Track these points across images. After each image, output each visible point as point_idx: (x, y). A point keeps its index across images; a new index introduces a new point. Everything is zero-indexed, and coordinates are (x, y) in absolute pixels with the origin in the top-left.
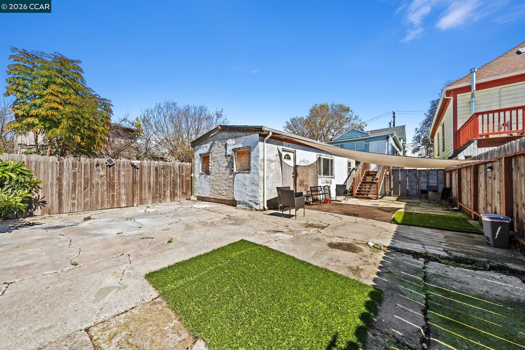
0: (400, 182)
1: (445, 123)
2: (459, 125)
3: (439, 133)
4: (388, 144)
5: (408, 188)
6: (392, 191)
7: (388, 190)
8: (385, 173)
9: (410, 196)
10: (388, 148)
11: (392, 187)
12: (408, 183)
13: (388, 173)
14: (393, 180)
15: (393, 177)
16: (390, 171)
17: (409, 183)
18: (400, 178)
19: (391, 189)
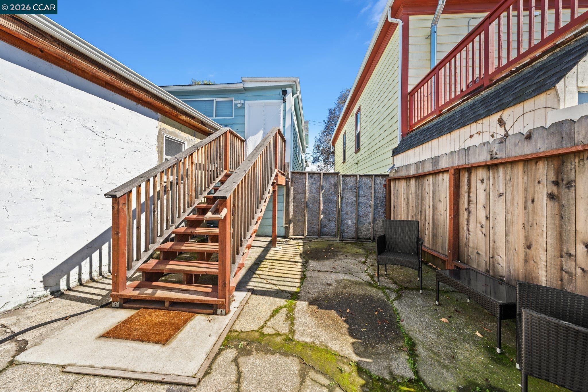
0: (306, 204)
1: (361, 108)
2: (412, 83)
3: (346, 131)
4: (285, 110)
5: (322, 216)
6: (291, 225)
7: (281, 222)
8: (272, 180)
9: (326, 235)
10: (284, 119)
11: (291, 216)
12: (322, 205)
13: (282, 181)
14: (294, 198)
15: (294, 190)
16: (287, 178)
17: (324, 206)
18: (307, 195)
19: (289, 222)
